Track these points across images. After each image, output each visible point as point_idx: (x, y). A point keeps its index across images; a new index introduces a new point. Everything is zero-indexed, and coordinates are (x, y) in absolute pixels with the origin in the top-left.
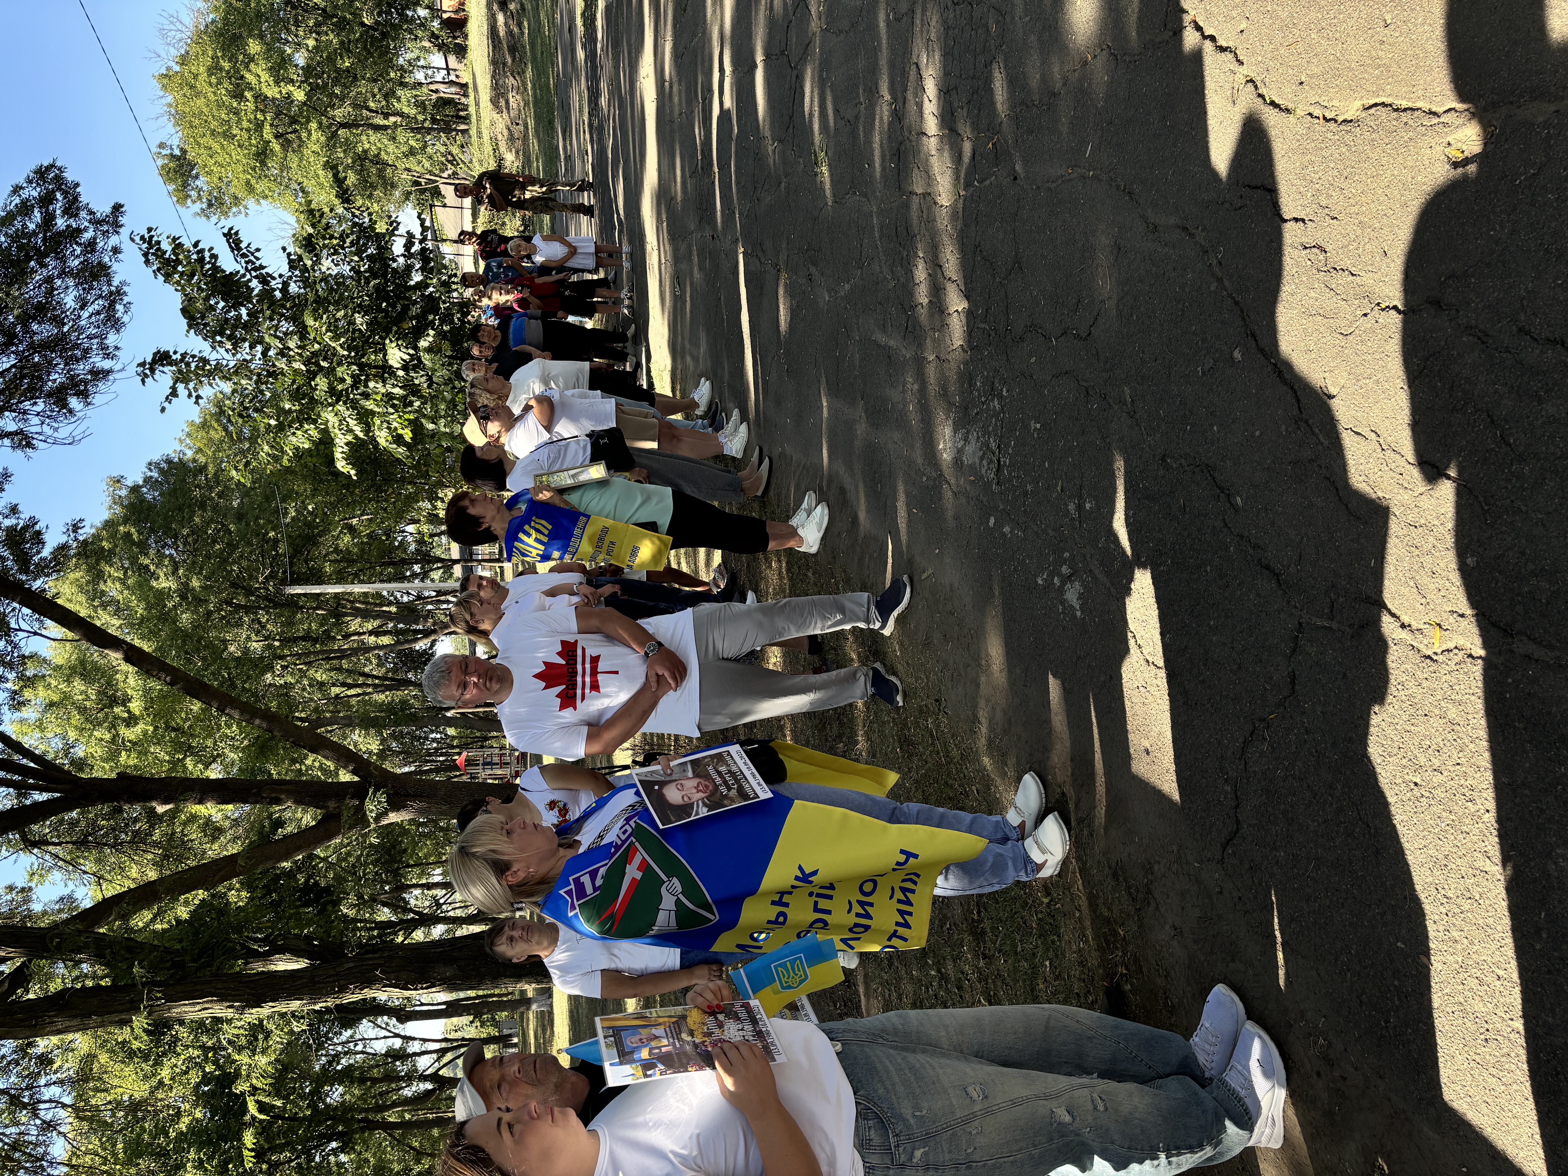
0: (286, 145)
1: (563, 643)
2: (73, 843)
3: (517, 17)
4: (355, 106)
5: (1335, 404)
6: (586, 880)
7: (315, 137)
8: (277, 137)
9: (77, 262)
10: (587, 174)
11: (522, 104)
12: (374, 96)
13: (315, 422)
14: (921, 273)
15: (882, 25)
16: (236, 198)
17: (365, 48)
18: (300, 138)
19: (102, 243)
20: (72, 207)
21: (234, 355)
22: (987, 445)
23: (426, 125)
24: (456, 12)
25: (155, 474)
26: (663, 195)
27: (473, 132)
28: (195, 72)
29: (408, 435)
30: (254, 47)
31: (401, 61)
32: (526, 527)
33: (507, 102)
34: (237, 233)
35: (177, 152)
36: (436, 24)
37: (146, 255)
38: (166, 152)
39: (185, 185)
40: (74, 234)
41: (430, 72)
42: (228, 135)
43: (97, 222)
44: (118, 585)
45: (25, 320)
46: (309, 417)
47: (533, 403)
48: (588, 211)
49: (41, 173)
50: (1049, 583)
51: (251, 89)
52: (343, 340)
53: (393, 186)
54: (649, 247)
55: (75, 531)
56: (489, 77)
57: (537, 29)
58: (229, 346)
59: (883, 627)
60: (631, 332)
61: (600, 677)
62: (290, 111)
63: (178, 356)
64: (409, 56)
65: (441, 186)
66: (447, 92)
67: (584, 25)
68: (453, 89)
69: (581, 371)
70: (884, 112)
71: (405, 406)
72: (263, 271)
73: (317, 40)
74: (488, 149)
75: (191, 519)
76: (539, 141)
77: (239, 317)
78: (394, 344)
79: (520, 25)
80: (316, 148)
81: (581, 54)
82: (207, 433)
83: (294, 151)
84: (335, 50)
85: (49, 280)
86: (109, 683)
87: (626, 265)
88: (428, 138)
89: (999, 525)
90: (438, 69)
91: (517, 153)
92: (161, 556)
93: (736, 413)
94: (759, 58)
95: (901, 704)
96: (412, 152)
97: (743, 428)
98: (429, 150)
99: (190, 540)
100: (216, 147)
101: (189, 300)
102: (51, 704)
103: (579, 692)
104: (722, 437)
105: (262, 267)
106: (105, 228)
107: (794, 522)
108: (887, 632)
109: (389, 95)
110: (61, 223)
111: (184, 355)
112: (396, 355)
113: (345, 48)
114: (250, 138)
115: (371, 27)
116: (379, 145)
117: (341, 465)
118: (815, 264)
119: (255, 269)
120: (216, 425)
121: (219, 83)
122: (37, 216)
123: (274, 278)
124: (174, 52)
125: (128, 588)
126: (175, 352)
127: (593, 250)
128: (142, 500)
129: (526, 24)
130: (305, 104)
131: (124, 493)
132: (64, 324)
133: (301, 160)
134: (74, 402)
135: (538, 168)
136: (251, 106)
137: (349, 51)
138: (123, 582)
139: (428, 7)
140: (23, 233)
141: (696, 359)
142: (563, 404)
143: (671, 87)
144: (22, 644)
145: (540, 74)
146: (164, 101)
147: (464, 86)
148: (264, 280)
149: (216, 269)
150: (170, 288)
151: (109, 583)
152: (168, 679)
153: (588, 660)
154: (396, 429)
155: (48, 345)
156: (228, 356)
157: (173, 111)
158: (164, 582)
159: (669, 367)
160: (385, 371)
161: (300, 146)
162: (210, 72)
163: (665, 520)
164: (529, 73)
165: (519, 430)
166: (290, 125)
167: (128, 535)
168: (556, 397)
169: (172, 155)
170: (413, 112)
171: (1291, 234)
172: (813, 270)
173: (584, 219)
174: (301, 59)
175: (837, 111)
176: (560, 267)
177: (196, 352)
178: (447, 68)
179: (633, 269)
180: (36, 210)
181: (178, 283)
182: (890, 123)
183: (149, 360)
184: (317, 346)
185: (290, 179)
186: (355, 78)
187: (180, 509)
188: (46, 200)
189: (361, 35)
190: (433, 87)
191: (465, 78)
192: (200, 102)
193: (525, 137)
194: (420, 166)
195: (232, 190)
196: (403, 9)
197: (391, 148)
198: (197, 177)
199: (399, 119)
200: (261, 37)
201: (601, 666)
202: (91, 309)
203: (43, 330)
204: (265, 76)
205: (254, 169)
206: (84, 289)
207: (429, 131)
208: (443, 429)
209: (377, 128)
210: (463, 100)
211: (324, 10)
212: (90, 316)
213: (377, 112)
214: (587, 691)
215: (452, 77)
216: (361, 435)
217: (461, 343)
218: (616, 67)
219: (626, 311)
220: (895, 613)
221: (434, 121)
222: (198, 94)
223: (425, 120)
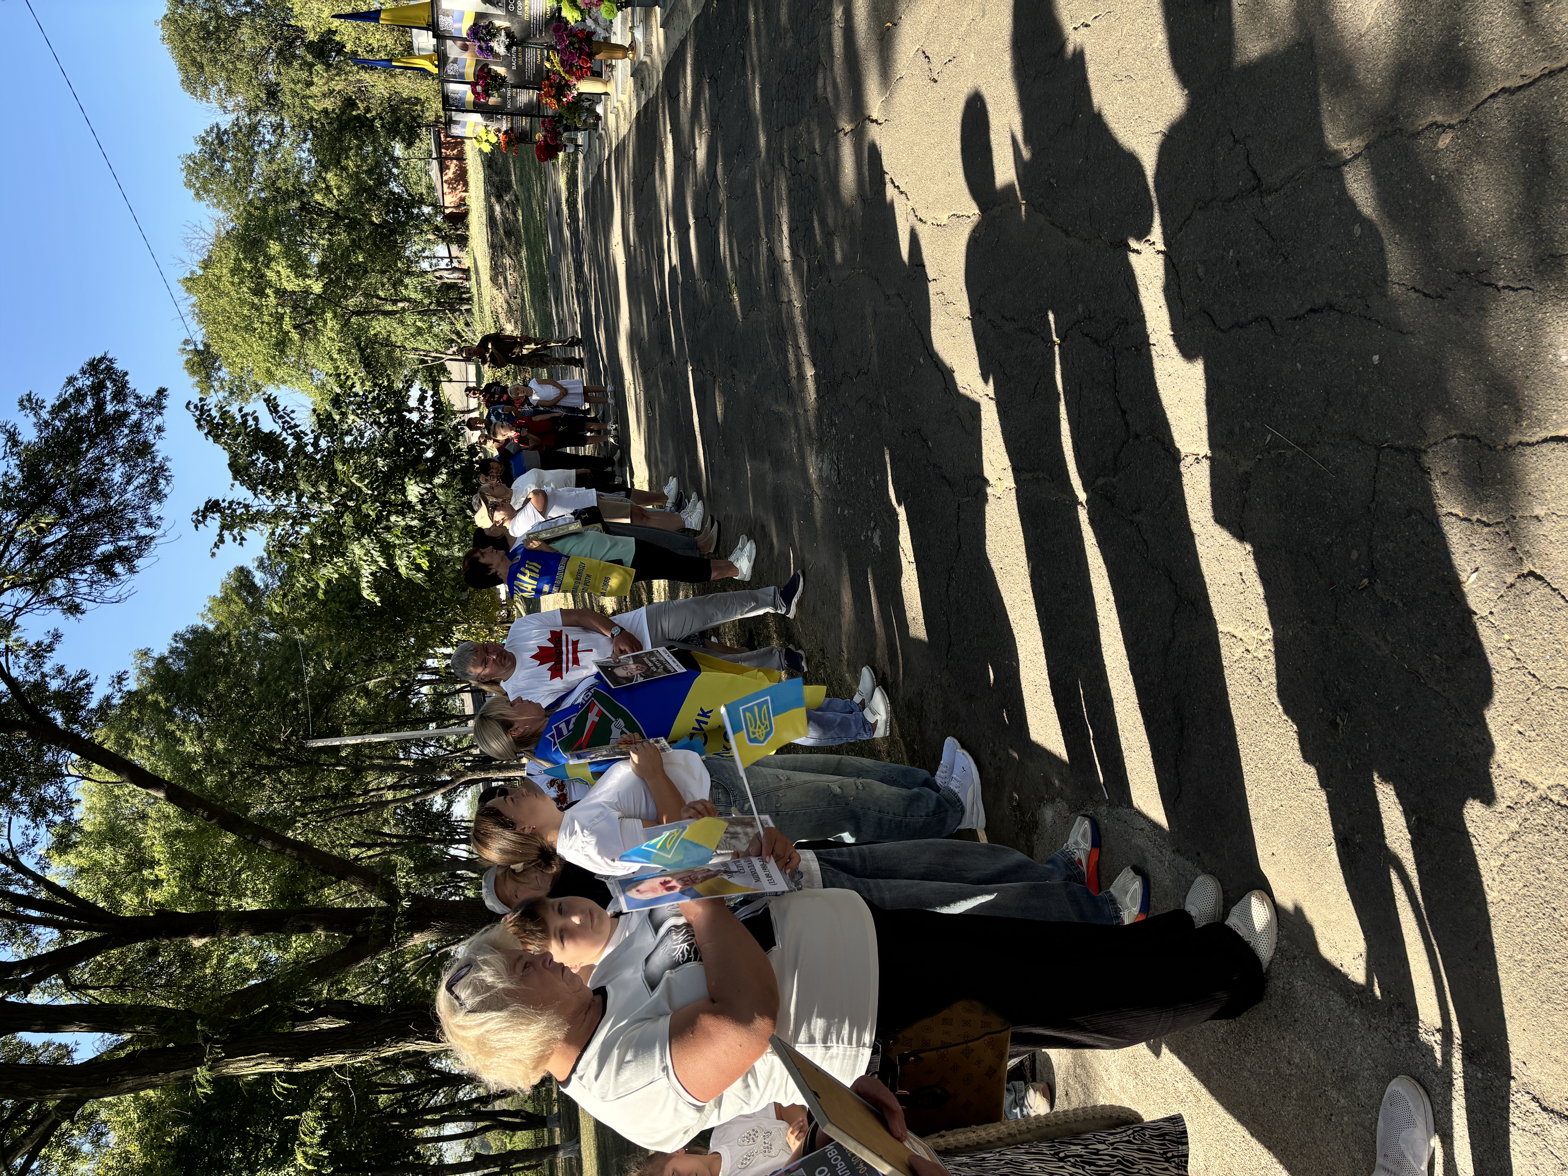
0: (304, 334)
1: (552, 632)
2: (112, 987)
3: (512, 206)
4: (366, 295)
5: (956, 375)
6: (563, 726)
7: (330, 325)
8: (295, 327)
9: (125, 441)
10: (577, 333)
11: (519, 280)
12: (383, 285)
13: (343, 555)
14: (791, 356)
15: (759, 191)
16: (257, 385)
17: (375, 243)
18: (315, 327)
19: (147, 424)
20: (120, 395)
21: (273, 501)
22: (832, 459)
23: (432, 307)
24: (458, 207)
25: (181, 645)
26: (634, 338)
27: (475, 309)
28: (219, 274)
29: (425, 564)
30: (274, 248)
31: (407, 253)
32: (522, 569)
33: (505, 279)
34: (275, 399)
35: (201, 347)
36: (439, 219)
37: (198, 421)
38: (191, 347)
39: (208, 377)
40: (121, 417)
41: (434, 261)
42: (249, 329)
43: (142, 405)
44: (144, 752)
45: (75, 496)
46: (338, 551)
47: (531, 496)
48: (579, 363)
49: (93, 366)
50: (867, 536)
51: (271, 286)
52: (367, 481)
53: (401, 365)
54: (627, 383)
55: (119, 683)
56: (488, 259)
57: (529, 215)
58: (269, 494)
59: (788, 612)
60: (616, 457)
61: (579, 655)
62: (306, 303)
63: (226, 504)
64: (415, 248)
65: (447, 363)
66: (450, 277)
67: (569, 208)
68: (456, 275)
69: (569, 478)
70: (763, 249)
71: (423, 537)
72: (297, 430)
73: (329, 240)
74: (489, 320)
75: (215, 685)
76: (535, 311)
77: (277, 469)
78: (412, 482)
79: (514, 213)
80: (333, 335)
81: (567, 233)
82: (229, 606)
83: (310, 339)
84: (347, 248)
85: (99, 459)
86: (138, 846)
87: (611, 401)
88: (434, 319)
89: (842, 511)
90: (442, 258)
91: (516, 323)
92: (186, 721)
93: (694, 495)
94: (691, 221)
95: (806, 669)
96: (419, 331)
97: (700, 505)
98: (436, 330)
99: (213, 706)
100: (239, 340)
101: (234, 457)
102: (82, 870)
103: (564, 666)
104: (684, 515)
105: (296, 426)
106: (150, 410)
107: (732, 559)
108: (791, 615)
109: (397, 284)
110: (110, 408)
111: (231, 503)
112: (414, 491)
113: (356, 245)
114: (270, 331)
115: (379, 226)
116: (388, 328)
117: (366, 593)
118: (736, 367)
119: (291, 428)
120: (236, 599)
121: (242, 282)
122: (90, 402)
123: (306, 435)
124: (198, 258)
125: (154, 754)
126: (224, 501)
127: (581, 391)
128: (168, 670)
129: (520, 212)
130: (319, 296)
131: (150, 664)
132: (111, 498)
133: (317, 347)
134: (119, 568)
135: (535, 332)
136: (272, 300)
137: (360, 248)
138: (150, 749)
139: (431, 205)
140: (75, 419)
141: (666, 464)
142: (554, 495)
143: (635, 250)
144: (70, 789)
145: (534, 252)
146: (189, 302)
147: (466, 271)
148: (298, 436)
149: (258, 429)
150: (218, 447)
151: (137, 751)
152: (205, 815)
153: (570, 643)
154: (415, 559)
155: (97, 516)
156: (268, 502)
157: (197, 311)
158: (191, 748)
159: (647, 478)
160: (406, 507)
161: (315, 335)
162: (233, 272)
163: (629, 558)
164: (524, 253)
165: (520, 517)
166: (307, 316)
167: (156, 702)
168: (547, 489)
169: (196, 350)
170: (419, 296)
171: (932, 288)
172: (735, 371)
173: (576, 370)
174: (315, 258)
175: (739, 253)
176: (553, 405)
177: (241, 500)
178: (450, 257)
179: (617, 404)
180: (89, 398)
181: (226, 443)
182: (768, 256)
183: (202, 508)
184: (344, 489)
185: (307, 365)
186: (366, 272)
187: (205, 675)
188: (98, 388)
189: (371, 233)
190: (438, 274)
191: (467, 263)
192: (223, 301)
193: (523, 308)
194: (428, 345)
195: (253, 378)
196: (408, 207)
197: (400, 330)
198: (219, 369)
199: (407, 304)
200: (280, 240)
201: (580, 646)
202: (136, 483)
203: (92, 504)
204: (285, 272)
205: (274, 357)
206: (130, 466)
207: (434, 313)
208: (457, 554)
209: (387, 314)
210: (466, 283)
211: (336, 213)
212: (135, 489)
213: (386, 300)
214: (570, 665)
215: (455, 264)
216: (384, 566)
217: (471, 481)
218: (595, 240)
219: (612, 440)
220: (795, 600)
221: (439, 303)
222: (221, 294)
223: (431, 303)
